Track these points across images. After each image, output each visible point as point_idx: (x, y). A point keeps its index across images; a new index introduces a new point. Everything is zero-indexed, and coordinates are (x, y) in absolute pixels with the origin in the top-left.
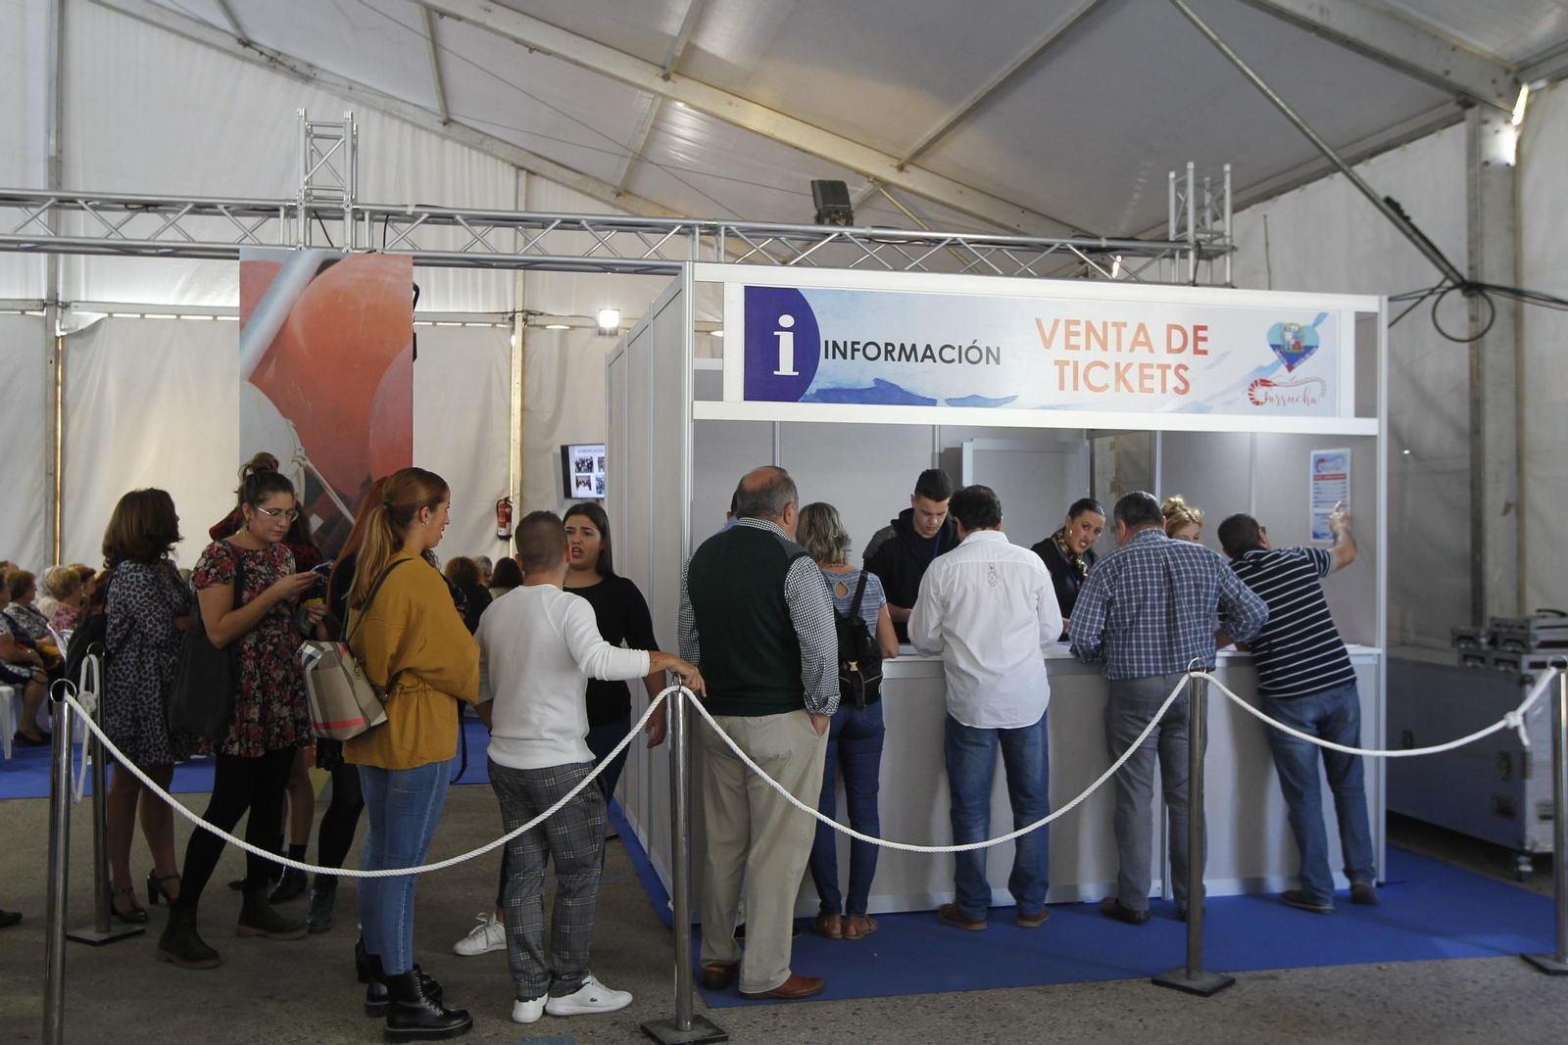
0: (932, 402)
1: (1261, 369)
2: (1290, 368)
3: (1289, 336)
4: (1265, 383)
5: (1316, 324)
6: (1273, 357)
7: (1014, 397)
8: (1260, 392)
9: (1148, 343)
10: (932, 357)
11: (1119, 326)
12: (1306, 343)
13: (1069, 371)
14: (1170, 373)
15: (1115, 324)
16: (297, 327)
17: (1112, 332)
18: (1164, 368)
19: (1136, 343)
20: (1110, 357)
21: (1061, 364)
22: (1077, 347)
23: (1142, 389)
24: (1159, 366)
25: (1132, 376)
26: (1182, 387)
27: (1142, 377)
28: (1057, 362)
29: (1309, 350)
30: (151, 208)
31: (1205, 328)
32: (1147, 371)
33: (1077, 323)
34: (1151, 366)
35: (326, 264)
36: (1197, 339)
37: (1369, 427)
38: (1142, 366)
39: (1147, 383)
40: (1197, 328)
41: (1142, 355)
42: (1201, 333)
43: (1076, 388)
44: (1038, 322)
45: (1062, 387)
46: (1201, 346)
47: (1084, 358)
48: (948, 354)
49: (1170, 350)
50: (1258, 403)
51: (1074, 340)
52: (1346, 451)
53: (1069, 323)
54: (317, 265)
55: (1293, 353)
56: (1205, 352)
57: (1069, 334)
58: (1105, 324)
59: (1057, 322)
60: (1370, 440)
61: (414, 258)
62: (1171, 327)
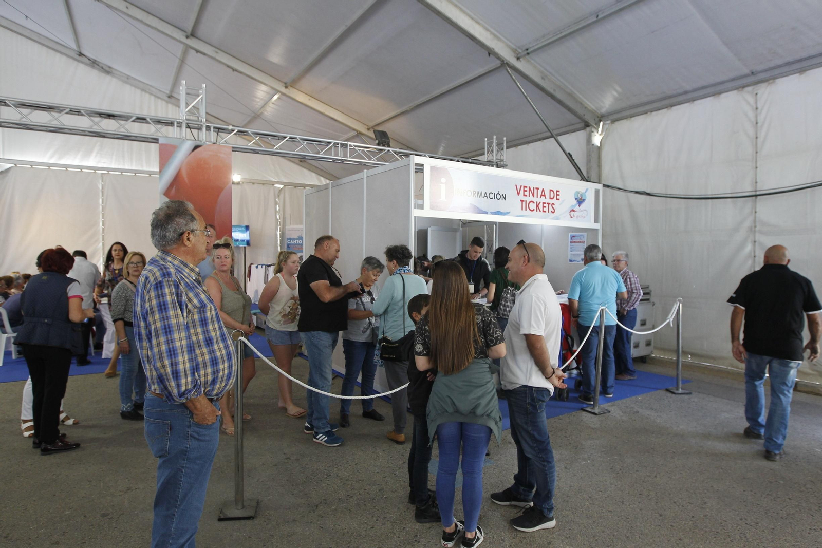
0: (487, 213)
1: (572, 206)
2: (579, 206)
3: (579, 195)
4: (573, 211)
5: (586, 192)
6: (575, 202)
7: (510, 212)
8: (572, 213)
9: (544, 196)
10: (487, 196)
11: (538, 189)
12: (583, 198)
13: (524, 203)
14: (550, 206)
15: (536, 188)
16: (184, 174)
17: (536, 190)
18: (549, 204)
19: (542, 195)
20: (535, 199)
21: (522, 201)
22: (526, 196)
23: (544, 211)
24: (548, 203)
25: (541, 206)
26: (553, 211)
27: (544, 207)
28: (521, 201)
29: (584, 200)
30: (111, 117)
31: (559, 191)
32: (544, 205)
33: (526, 187)
34: (545, 203)
35: (196, 147)
36: (557, 195)
37: (598, 226)
38: (544, 203)
39: (545, 209)
40: (557, 191)
41: (543, 200)
42: (558, 193)
43: (526, 210)
44: (516, 186)
45: (522, 209)
46: (558, 197)
47: (528, 199)
48: (492, 196)
49: (550, 198)
50: (571, 217)
51: (526, 193)
52: (585, 234)
53: (525, 187)
54: (192, 147)
55: (580, 201)
56: (559, 199)
57: (524, 191)
58: (534, 188)
59: (521, 186)
60: (597, 230)
61: (233, 148)
62: (551, 190)
